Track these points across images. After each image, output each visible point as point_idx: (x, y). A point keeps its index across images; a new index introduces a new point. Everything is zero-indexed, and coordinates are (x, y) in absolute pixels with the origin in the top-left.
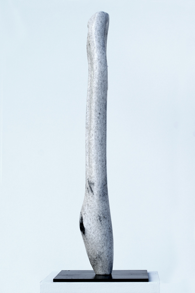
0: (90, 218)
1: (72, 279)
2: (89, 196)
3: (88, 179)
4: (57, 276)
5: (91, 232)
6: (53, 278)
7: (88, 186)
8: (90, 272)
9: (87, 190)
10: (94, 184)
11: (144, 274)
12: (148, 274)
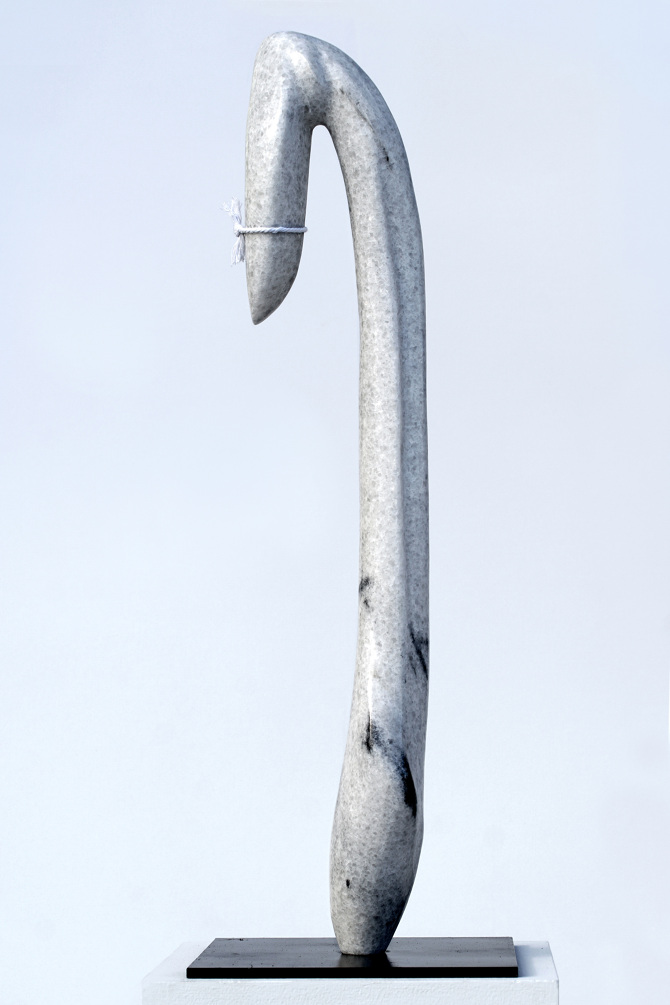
1: (252, 969)
3: (410, 626)
4: (198, 959)
6: (188, 965)
7: (414, 650)
9: (409, 662)
11: (502, 949)
12: (516, 951)
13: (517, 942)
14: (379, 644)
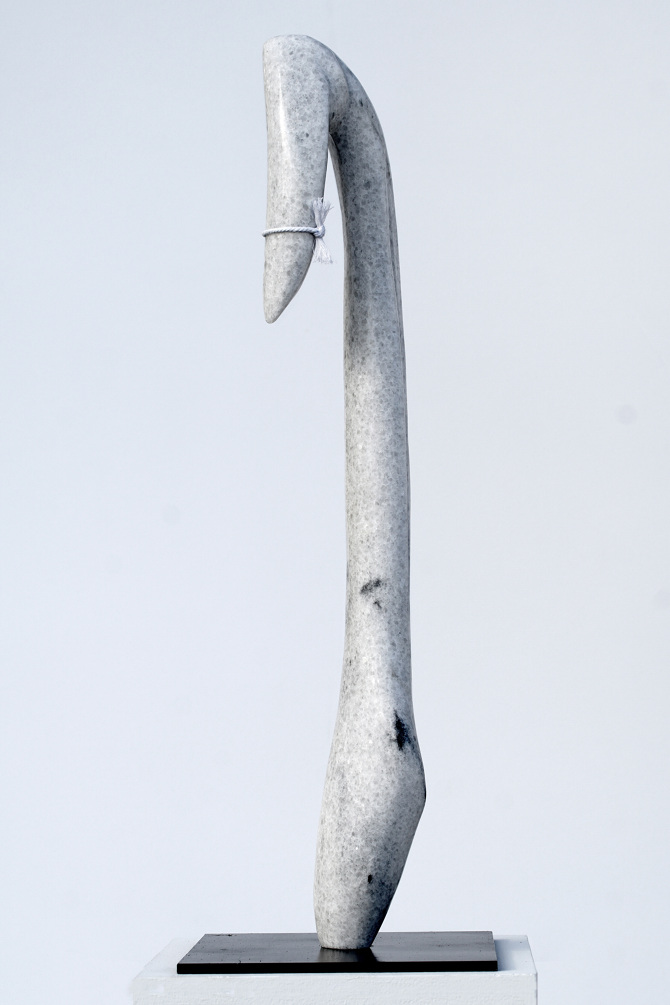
4: (188, 955)
6: (178, 961)
11: (481, 944)
12: (496, 945)
13: (496, 936)
14: (393, 644)
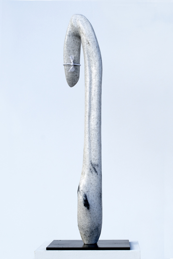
0: (93, 195)
1: (63, 248)
2: (92, 175)
3: (91, 161)
4: (49, 245)
5: (94, 207)
6: (47, 247)
7: (92, 167)
8: (79, 242)
9: (90, 170)
10: (98, 166)
11: (126, 243)
12: (130, 243)
